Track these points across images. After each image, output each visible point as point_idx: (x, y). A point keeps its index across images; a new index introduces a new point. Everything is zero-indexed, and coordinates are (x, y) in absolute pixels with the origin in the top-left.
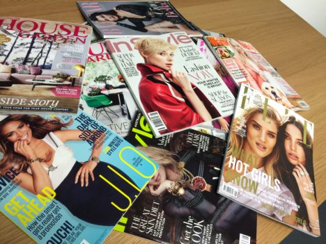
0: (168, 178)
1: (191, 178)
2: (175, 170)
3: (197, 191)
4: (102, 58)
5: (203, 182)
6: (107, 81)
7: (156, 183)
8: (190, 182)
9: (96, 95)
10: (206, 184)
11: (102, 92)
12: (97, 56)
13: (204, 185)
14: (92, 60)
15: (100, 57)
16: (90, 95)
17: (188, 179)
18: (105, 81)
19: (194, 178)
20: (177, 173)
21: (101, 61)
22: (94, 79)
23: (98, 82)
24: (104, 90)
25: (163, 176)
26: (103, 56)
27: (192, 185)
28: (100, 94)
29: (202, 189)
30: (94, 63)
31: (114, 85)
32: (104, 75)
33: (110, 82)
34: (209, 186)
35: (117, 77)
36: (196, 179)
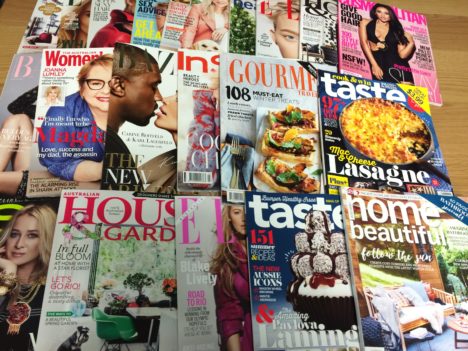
0: (20, 267)
1: (27, 300)
2: (34, 274)
3: (6, 313)
4: (151, 235)
5: (22, 318)
6: (144, 288)
7: (9, 254)
8: (19, 300)
9: (118, 314)
10: (19, 325)
11: (129, 310)
12: (146, 226)
13: (17, 322)
14: (136, 235)
15: (150, 231)
16: (108, 311)
17: (24, 295)
18: (140, 287)
19: (27, 304)
20: (30, 277)
21: (149, 240)
22: (125, 278)
23: (128, 286)
24: (133, 305)
25: (21, 260)
26: (154, 231)
27: (16, 303)
28: (124, 312)
29: (11, 319)
30: (137, 244)
31: (152, 299)
32: (144, 273)
33: (147, 291)
34: (17, 330)
35: (162, 282)
36: (25, 307)
